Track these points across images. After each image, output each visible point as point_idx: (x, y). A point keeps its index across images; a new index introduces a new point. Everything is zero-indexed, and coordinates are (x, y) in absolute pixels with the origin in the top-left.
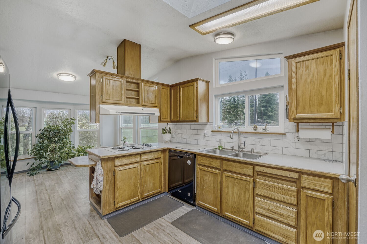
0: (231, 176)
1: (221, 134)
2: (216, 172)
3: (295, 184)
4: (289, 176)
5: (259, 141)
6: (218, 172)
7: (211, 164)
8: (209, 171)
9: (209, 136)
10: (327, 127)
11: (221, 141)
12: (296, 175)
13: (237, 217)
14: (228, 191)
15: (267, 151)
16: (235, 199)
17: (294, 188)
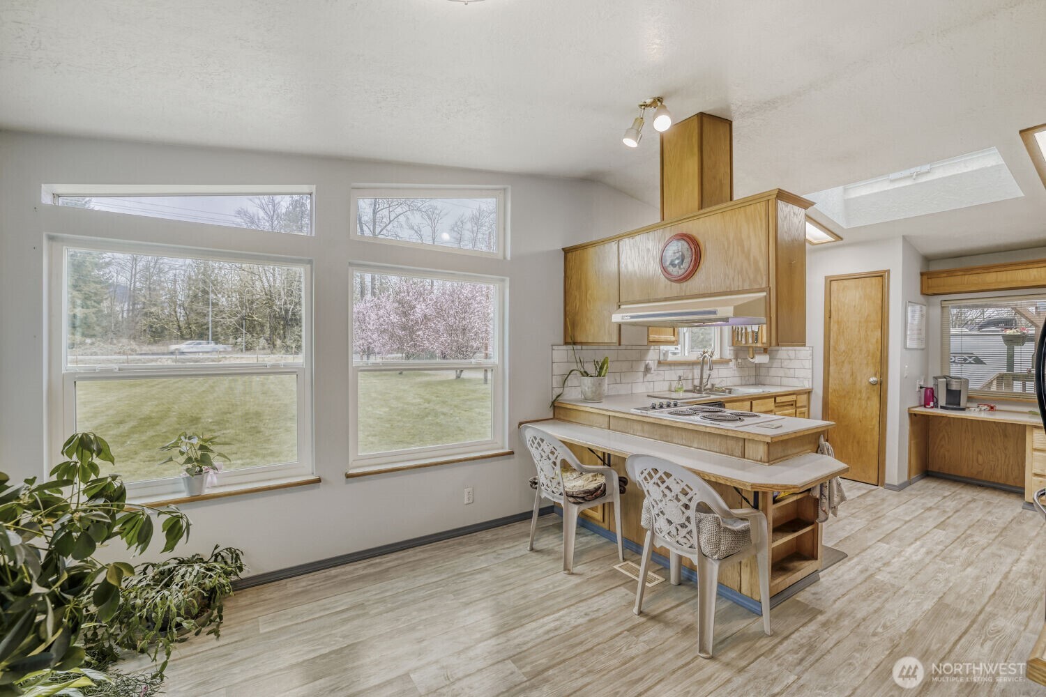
1: (670, 366)
4: (792, 400)
9: (653, 372)
17: (794, 411)
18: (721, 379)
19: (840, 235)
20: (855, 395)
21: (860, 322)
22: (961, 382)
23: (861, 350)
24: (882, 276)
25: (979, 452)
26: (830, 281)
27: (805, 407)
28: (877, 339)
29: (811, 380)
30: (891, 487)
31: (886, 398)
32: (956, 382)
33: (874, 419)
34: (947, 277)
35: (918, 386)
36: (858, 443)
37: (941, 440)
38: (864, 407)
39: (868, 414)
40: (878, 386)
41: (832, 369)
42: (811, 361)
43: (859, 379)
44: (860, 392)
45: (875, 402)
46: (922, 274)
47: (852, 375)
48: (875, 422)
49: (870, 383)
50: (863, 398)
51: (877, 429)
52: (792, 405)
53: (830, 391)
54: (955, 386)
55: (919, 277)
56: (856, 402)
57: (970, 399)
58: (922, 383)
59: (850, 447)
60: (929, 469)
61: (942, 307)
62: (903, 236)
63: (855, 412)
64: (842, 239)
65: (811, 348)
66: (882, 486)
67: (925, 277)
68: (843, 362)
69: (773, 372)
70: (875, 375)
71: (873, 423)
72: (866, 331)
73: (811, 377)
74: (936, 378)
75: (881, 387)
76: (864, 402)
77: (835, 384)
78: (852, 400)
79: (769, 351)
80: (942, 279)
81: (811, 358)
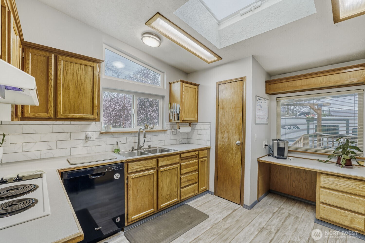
0: (165, 170)
1: (113, 135)
2: (152, 172)
3: (196, 158)
4: (195, 154)
5: (151, 138)
6: (154, 172)
7: (147, 167)
8: (144, 175)
9: (95, 139)
10: (183, 125)
11: (119, 143)
12: (197, 153)
13: (173, 200)
14: (162, 185)
15: (156, 145)
16: (168, 188)
17: (197, 161)
18: (160, 142)
19: (221, 56)
20: (230, 151)
21: (232, 108)
22: (285, 143)
23: (233, 125)
24: (242, 80)
25: (294, 181)
26: (219, 84)
27: (206, 157)
28: (240, 118)
29: (210, 141)
30: (246, 207)
31: (244, 154)
32: (282, 143)
33: (239, 166)
34: (278, 83)
35: (264, 145)
36: (231, 179)
37: (276, 173)
38: (234, 159)
39: (236, 162)
40: (241, 146)
41: (219, 135)
42: (210, 131)
43: (232, 142)
44: (232, 149)
45: (239, 156)
46: (266, 82)
47: (228, 139)
48: (239, 167)
49: (236, 144)
50: (234, 153)
51: (240, 171)
52: (196, 157)
53: (219, 148)
54: (282, 145)
55: (265, 84)
56: (230, 155)
57: (289, 151)
58: (266, 143)
59: (227, 181)
60: (271, 189)
61: (277, 101)
62: (253, 56)
63: (230, 161)
64: (222, 59)
65: (210, 124)
66: (242, 206)
67: (268, 84)
68: (224, 132)
69: (194, 136)
70: (239, 140)
71: (238, 168)
72: (235, 114)
73: (210, 140)
74: (273, 140)
75: (242, 147)
76: (234, 155)
77: (221, 144)
78: (228, 154)
79: (191, 125)
80: (276, 84)
81: (210, 129)
